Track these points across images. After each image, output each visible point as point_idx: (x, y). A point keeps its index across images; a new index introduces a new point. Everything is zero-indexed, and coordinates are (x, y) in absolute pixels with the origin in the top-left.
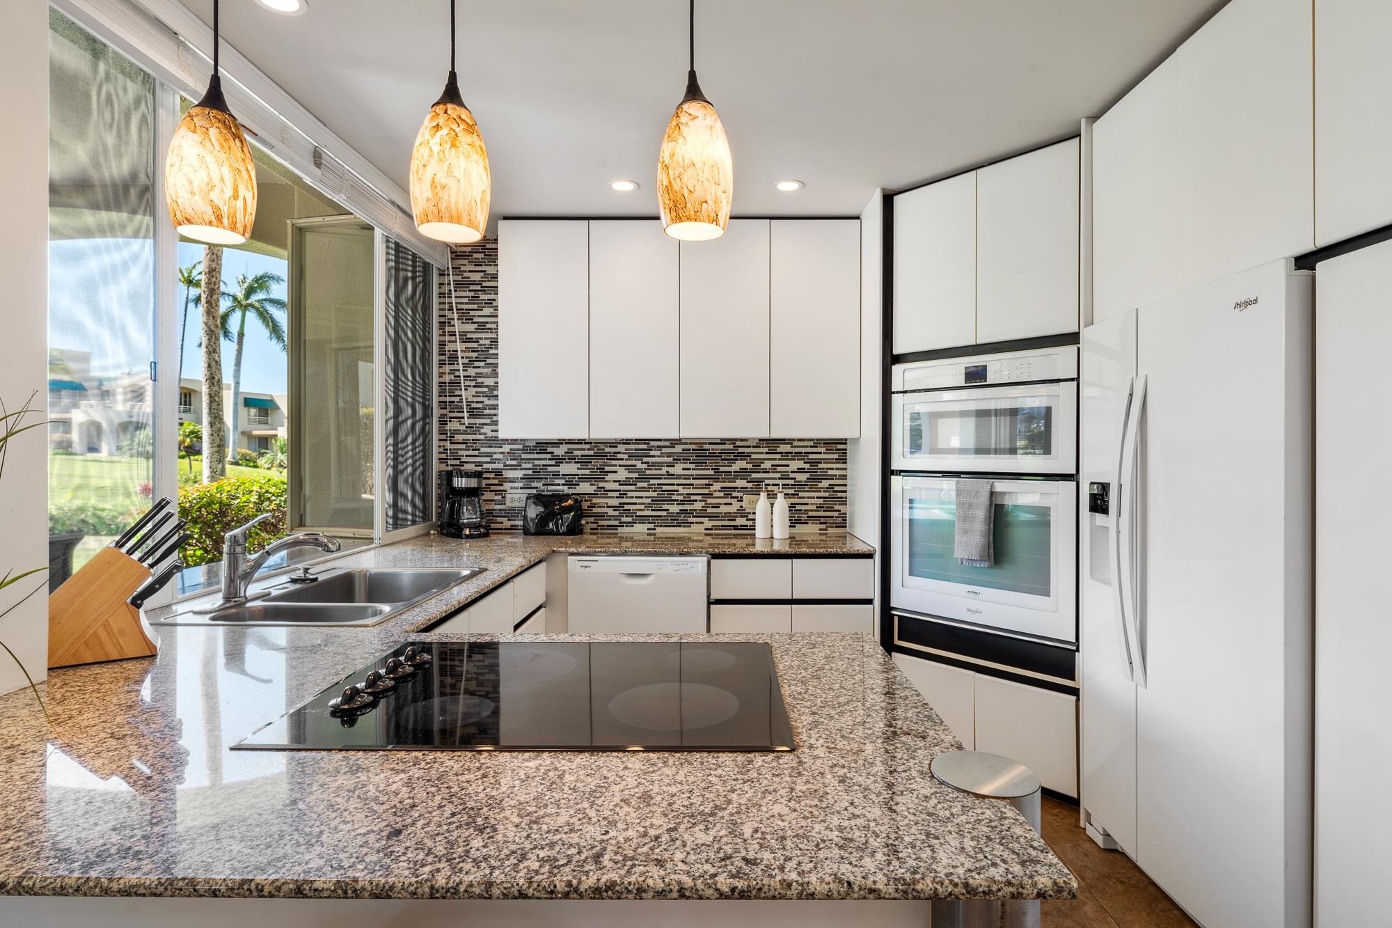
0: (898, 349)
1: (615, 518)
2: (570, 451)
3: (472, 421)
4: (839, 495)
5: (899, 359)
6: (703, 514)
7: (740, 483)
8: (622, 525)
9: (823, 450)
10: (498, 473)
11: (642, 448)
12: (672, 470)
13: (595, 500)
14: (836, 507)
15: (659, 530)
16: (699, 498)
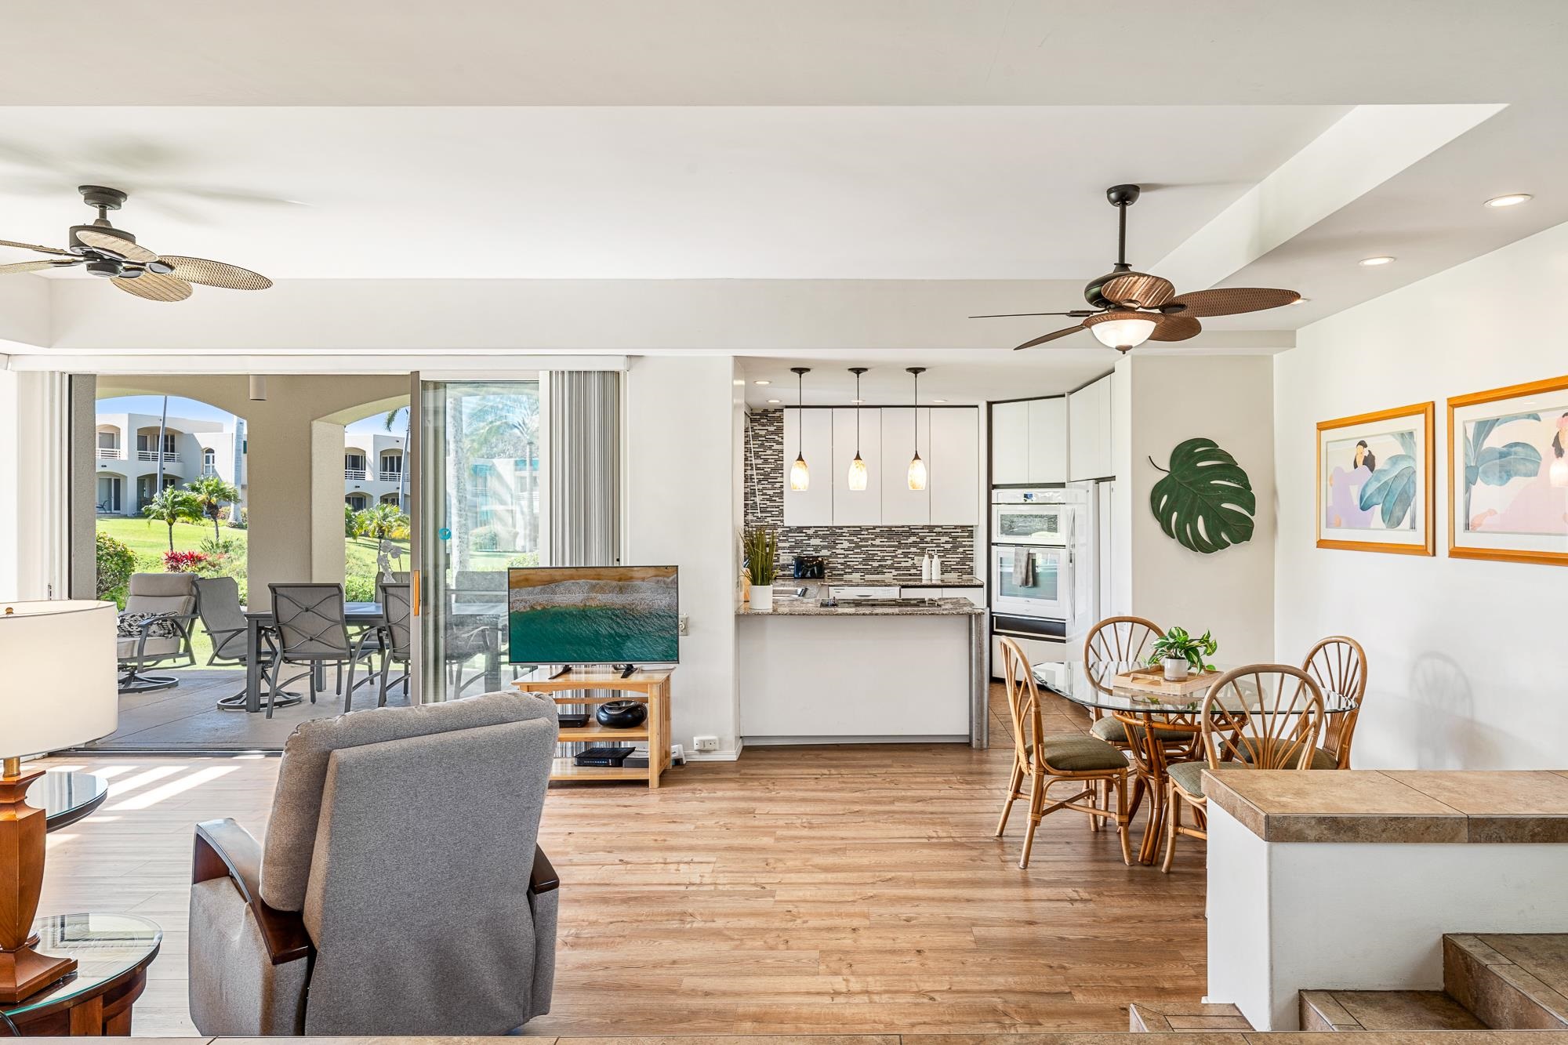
0: (996, 482)
1: (842, 570)
2: (816, 531)
3: (762, 515)
4: (969, 556)
5: (995, 487)
6: (891, 567)
7: (913, 550)
8: (846, 573)
9: (960, 531)
11: (857, 531)
12: (874, 542)
13: (830, 560)
14: (967, 563)
16: (890, 558)
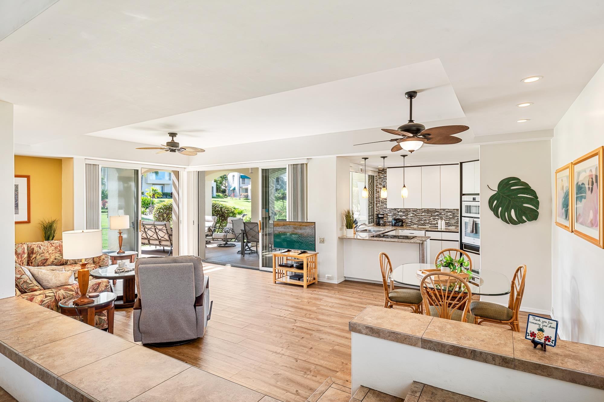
0: (463, 193)
1: (410, 224)
2: (401, 210)
3: (382, 204)
5: (464, 195)
6: (429, 223)
7: (437, 217)
8: (411, 225)
9: (456, 211)
10: (387, 214)
11: (415, 210)
12: (422, 214)
13: (406, 220)
15: (419, 226)
16: (428, 220)
